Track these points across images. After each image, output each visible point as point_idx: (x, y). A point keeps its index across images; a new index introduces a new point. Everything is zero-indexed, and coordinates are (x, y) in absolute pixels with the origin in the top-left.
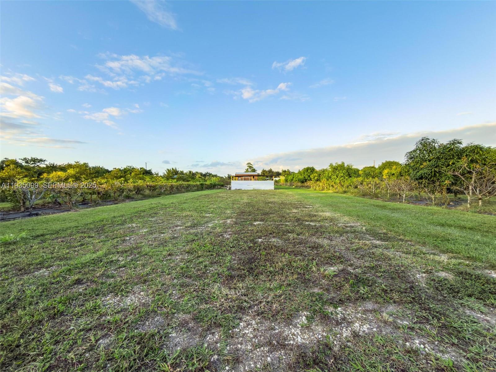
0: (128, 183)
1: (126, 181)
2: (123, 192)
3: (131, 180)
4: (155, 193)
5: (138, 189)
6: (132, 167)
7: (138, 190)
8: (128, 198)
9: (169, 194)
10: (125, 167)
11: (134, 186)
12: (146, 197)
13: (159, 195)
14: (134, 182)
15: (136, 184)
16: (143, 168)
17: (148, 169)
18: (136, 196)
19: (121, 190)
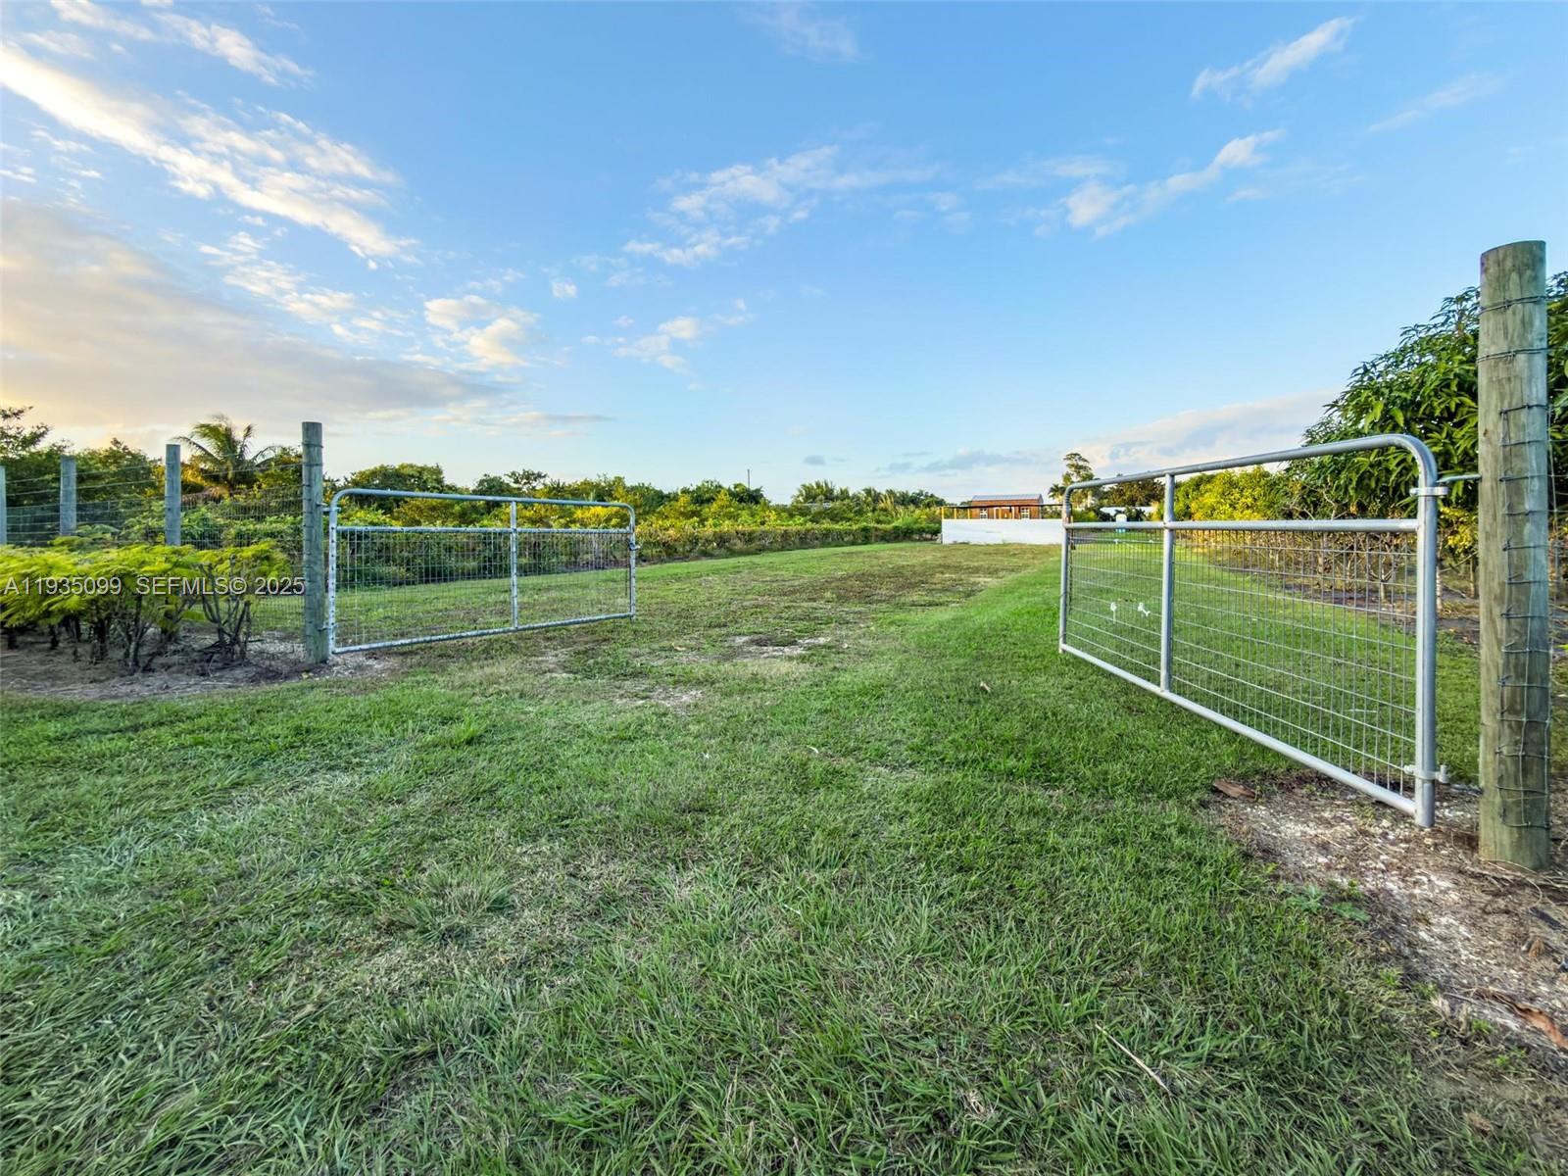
0: (704, 526)
1: (702, 522)
2: (696, 543)
3: (710, 521)
4: (753, 546)
5: (721, 537)
6: (715, 484)
7: (722, 540)
8: (706, 554)
9: (779, 550)
10: (700, 484)
11: (715, 533)
12: (732, 553)
13: (760, 550)
14: (715, 526)
15: (717, 530)
16: (740, 485)
17: (753, 488)
18: (717, 552)
19: (694, 540)
